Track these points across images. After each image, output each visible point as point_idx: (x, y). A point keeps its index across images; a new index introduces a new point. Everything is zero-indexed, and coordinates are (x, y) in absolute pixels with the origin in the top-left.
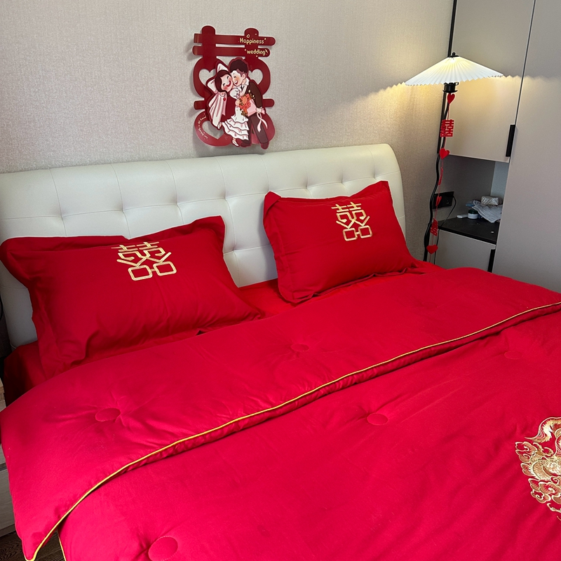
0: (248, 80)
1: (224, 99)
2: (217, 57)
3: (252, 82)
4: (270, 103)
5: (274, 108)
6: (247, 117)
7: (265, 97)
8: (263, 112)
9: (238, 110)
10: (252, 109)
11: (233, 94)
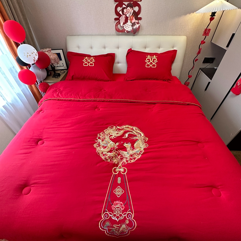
0: (133, 11)
1: (125, 17)
2: (123, 3)
3: (134, 11)
4: (140, 19)
5: (142, 20)
6: (132, 23)
7: (139, 16)
8: (138, 22)
9: (129, 21)
10: (134, 21)
11: (127, 15)
